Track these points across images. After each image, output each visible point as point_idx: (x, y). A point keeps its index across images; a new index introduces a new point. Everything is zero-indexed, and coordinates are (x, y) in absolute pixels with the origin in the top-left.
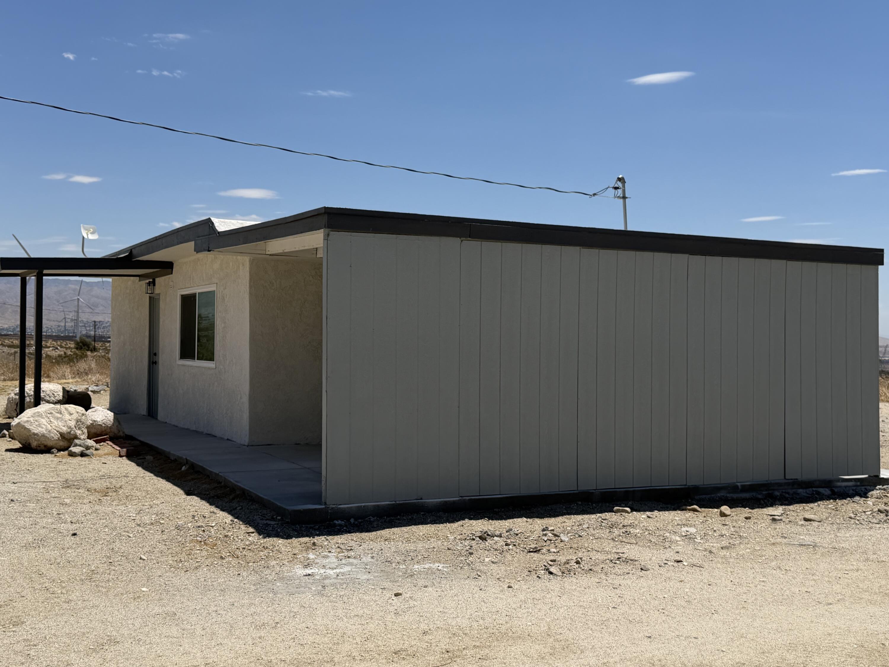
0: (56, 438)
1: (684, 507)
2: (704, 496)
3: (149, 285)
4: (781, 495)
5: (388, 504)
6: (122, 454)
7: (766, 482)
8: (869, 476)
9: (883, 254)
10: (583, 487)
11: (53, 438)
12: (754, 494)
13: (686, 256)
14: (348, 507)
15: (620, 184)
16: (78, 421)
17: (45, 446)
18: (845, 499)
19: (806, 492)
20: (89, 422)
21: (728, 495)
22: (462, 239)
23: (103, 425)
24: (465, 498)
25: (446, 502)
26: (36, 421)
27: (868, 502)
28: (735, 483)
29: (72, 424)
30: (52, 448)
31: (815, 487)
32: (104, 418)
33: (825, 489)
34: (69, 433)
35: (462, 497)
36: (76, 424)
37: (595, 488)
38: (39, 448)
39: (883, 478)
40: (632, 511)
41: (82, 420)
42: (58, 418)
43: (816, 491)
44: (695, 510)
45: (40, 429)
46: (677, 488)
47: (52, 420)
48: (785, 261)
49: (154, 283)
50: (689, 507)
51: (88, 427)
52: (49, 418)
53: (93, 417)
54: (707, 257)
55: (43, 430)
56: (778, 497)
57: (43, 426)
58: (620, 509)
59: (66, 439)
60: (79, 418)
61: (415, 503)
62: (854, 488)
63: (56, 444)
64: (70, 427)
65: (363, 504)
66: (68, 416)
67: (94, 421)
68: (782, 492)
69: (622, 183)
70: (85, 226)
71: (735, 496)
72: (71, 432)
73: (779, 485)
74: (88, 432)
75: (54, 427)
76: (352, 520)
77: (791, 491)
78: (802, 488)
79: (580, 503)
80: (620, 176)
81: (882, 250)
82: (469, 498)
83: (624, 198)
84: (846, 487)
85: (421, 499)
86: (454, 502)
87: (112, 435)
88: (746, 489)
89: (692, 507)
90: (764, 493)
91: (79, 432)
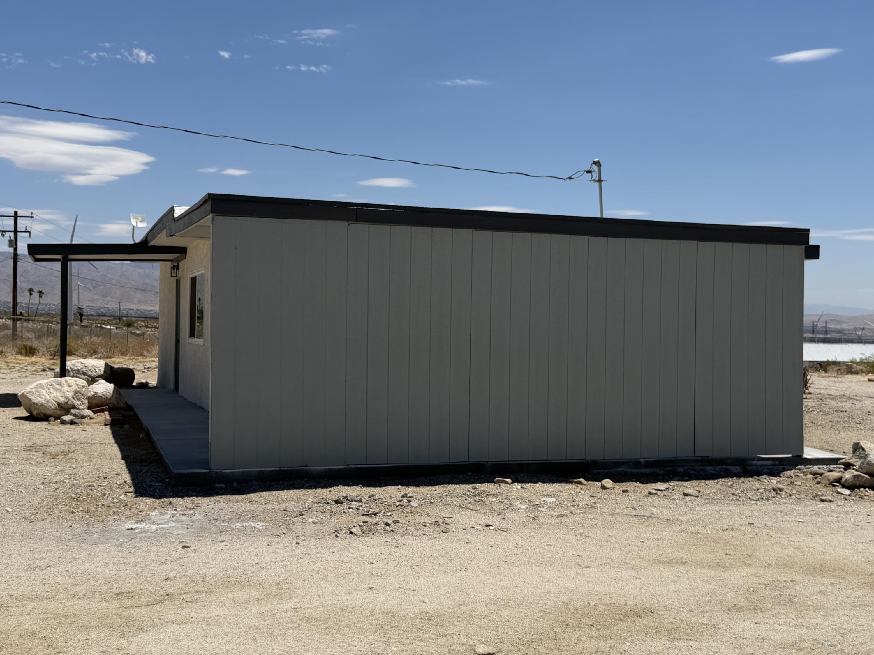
0: (53, 407)
1: (571, 480)
2: (602, 470)
3: (174, 269)
4: (685, 471)
5: (273, 470)
6: (106, 423)
7: (673, 459)
8: (793, 456)
9: (809, 235)
10: (474, 459)
11: (51, 407)
12: (655, 470)
13: (587, 237)
14: (232, 472)
15: (595, 168)
16: (76, 392)
17: (45, 415)
18: (752, 477)
19: (715, 469)
20: (90, 394)
21: (628, 470)
22: (349, 222)
23: (103, 397)
24: (351, 466)
25: (331, 469)
26: (38, 392)
27: (773, 481)
28: (638, 459)
29: (70, 395)
30: (50, 416)
31: (725, 465)
32: (105, 390)
33: (736, 467)
34: (67, 403)
35: (348, 465)
36: (75, 395)
37: (487, 460)
38: (39, 417)
39: (806, 458)
40: (513, 483)
41: (82, 392)
42: (57, 390)
43: (725, 468)
44: (580, 483)
45: (40, 399)
46: (574, 462)
47: (51, 391)
48: (696, 242)
49: (178, 267)
50: (575, 480)
51: (89, 398)
52: (49, 389)
53: (95, 390)
54: (609, 238)
55: (42, 400)
56: (681, 474)
57: (43, 396)
58: (500, 480)
59: (64, 409)
60: (79, 390)
61: (299, 469)
62: (770, 467)
63: (54, 413)
64: (67, 398)
65: (247, 470)
66: (67, 387)
67: (96, 393)
68: (689, 469)
69: (598, 166)
70: (135, 215)
71: (635, 471)
72: (68, 402)
73: (686, 461)
74: (88, 402)
75: (52, 397)
76: (235, 484)
77: (697, 468)
78: (712, 465)
79: (470, 474)
80: (596, 160)
81: (808, 230)
82: (356, 466)
83: (600, 181)
84: (761, 466)
85: (307, 466)
86: (339, 470)
87: (111, 406)
88: (648, 464)
89: (578, 480)
90: (668, 469)
91: (77, 403)
